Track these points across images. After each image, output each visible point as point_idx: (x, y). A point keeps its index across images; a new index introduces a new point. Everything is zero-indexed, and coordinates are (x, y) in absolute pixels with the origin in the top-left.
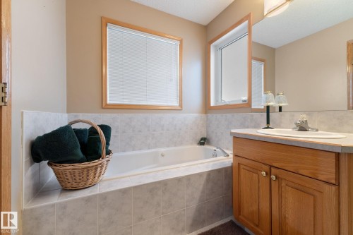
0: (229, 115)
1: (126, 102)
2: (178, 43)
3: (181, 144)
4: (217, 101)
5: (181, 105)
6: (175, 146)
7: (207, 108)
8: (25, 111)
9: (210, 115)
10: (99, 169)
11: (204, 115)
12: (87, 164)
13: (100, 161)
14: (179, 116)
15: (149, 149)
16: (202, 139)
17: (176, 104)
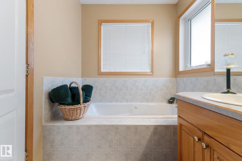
0: (194, 79)
1: (113, 71)
2: (150, 24)
3: (152, 101)
4: (186, 66)
5: (152, 71)
6: (147, 102)
7: (176, 73)
8: (44, 77)
9: (178, 79)
10: (79, 111)
11: (173, 79)
12: (71, 107)
13: (79, 106)
14: (151, 80)
15: (127, 102)
16: (171, 99)
17: (148, 70)
